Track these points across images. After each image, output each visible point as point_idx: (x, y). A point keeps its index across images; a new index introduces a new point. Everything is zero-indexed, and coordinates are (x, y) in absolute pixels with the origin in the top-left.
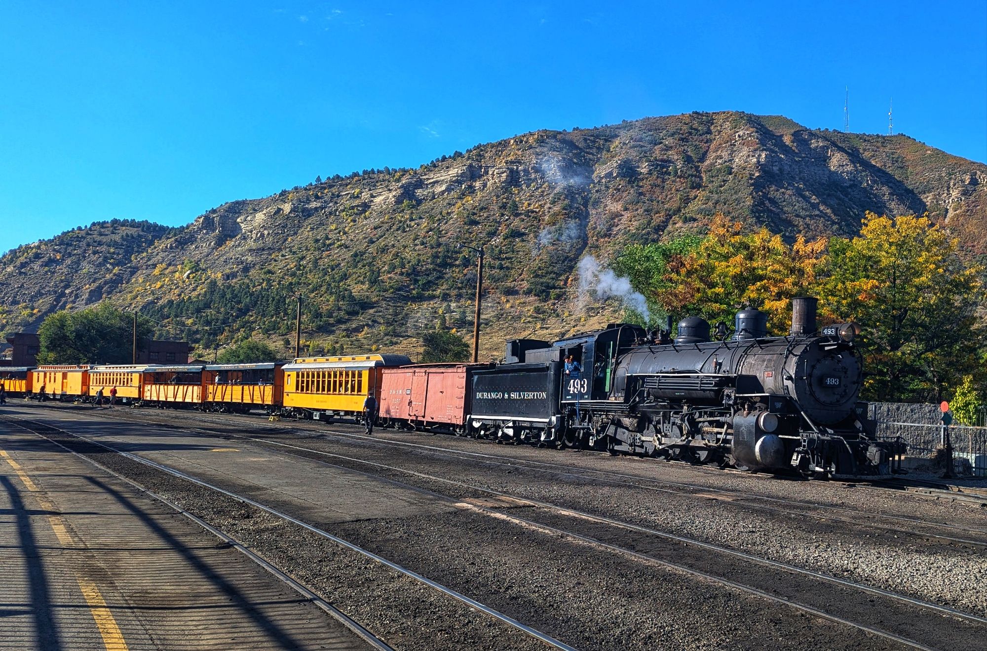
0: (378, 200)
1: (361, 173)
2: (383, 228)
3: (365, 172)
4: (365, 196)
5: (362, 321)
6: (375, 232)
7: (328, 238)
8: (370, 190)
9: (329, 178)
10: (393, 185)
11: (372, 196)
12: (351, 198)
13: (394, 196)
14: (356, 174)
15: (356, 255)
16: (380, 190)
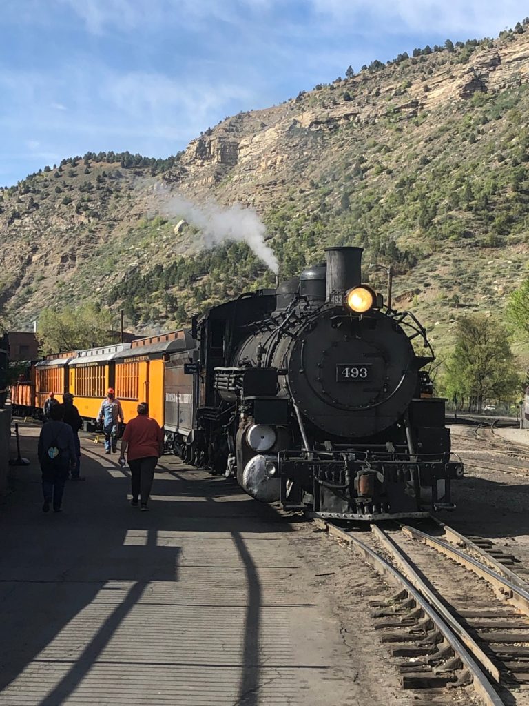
0: (435, 94)
1: (411, 55)
2: (441, 139)
3: (417, 53)
4: (416, 90)
5: (410, 286)
6: (430, 146)
7: (363, 161)
8: (424, 80)
9: (365, 68)
10: (458, 70)
11: (427, 89)
12: (396, 95)
13: (459, 87)
14: (403, 57)
15: (402, 184)
16: (440, 79)
